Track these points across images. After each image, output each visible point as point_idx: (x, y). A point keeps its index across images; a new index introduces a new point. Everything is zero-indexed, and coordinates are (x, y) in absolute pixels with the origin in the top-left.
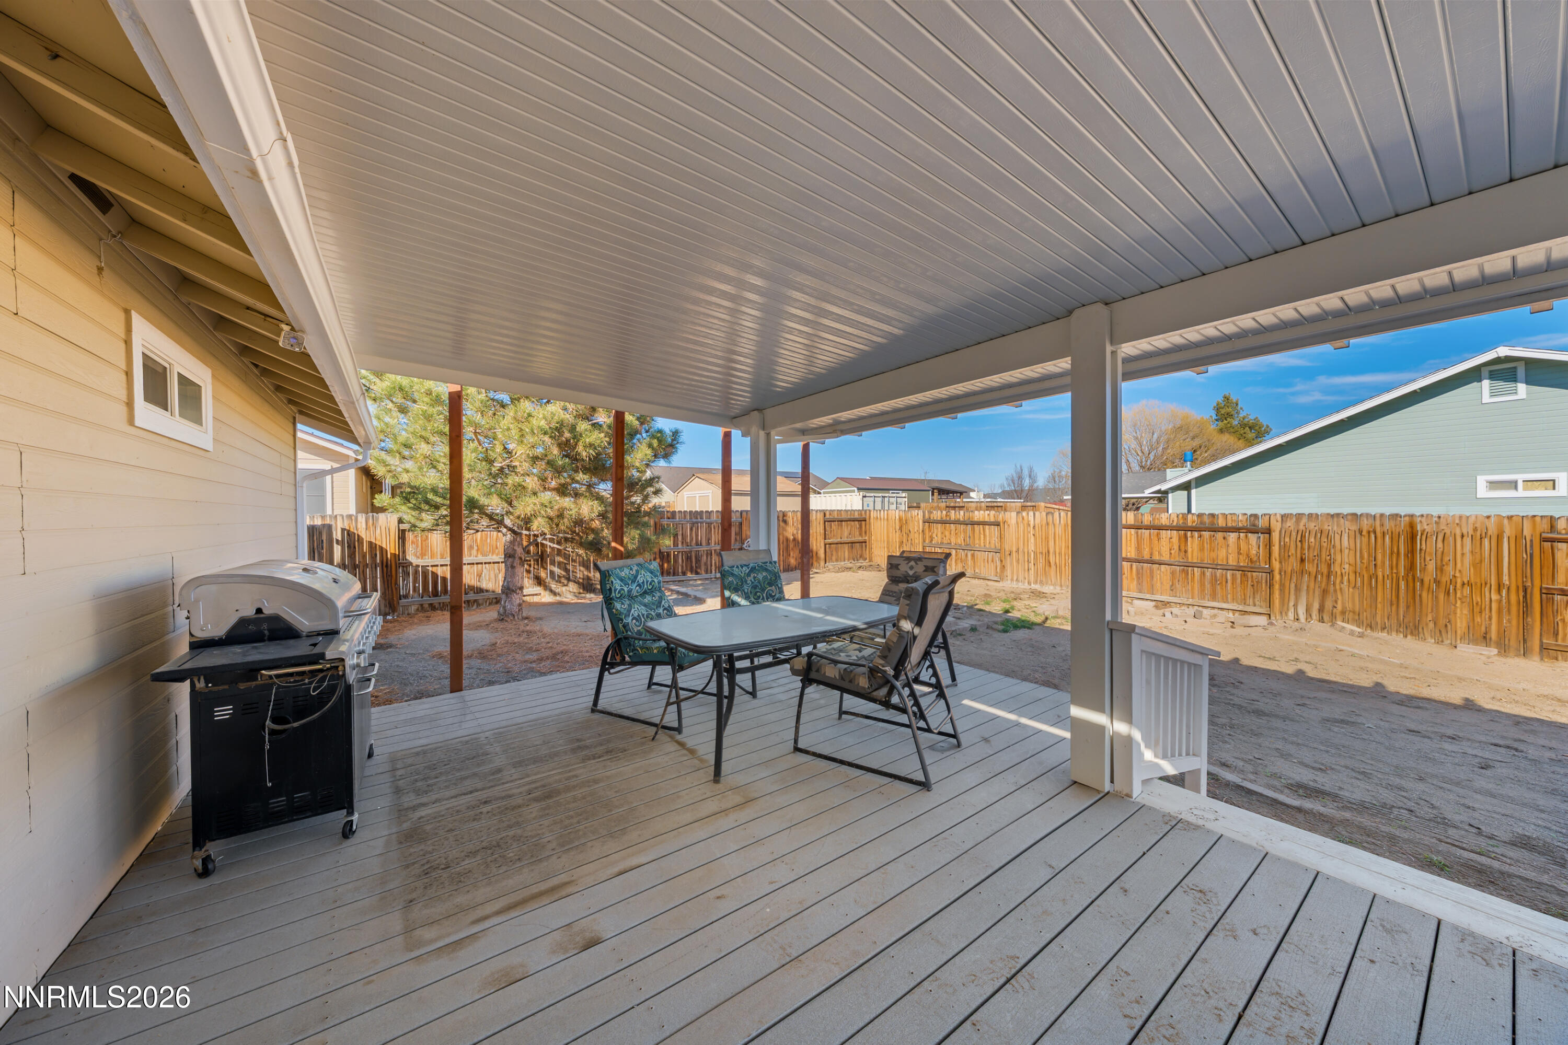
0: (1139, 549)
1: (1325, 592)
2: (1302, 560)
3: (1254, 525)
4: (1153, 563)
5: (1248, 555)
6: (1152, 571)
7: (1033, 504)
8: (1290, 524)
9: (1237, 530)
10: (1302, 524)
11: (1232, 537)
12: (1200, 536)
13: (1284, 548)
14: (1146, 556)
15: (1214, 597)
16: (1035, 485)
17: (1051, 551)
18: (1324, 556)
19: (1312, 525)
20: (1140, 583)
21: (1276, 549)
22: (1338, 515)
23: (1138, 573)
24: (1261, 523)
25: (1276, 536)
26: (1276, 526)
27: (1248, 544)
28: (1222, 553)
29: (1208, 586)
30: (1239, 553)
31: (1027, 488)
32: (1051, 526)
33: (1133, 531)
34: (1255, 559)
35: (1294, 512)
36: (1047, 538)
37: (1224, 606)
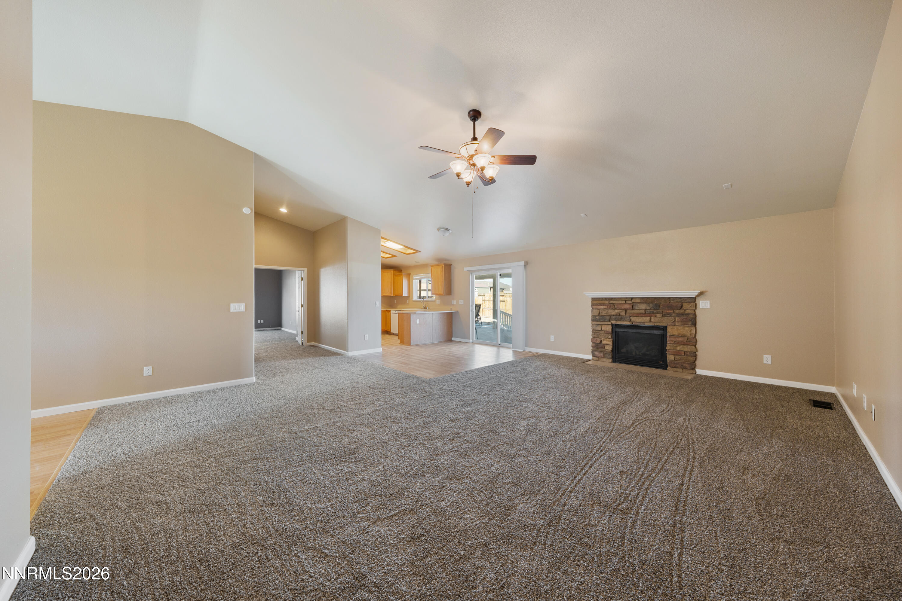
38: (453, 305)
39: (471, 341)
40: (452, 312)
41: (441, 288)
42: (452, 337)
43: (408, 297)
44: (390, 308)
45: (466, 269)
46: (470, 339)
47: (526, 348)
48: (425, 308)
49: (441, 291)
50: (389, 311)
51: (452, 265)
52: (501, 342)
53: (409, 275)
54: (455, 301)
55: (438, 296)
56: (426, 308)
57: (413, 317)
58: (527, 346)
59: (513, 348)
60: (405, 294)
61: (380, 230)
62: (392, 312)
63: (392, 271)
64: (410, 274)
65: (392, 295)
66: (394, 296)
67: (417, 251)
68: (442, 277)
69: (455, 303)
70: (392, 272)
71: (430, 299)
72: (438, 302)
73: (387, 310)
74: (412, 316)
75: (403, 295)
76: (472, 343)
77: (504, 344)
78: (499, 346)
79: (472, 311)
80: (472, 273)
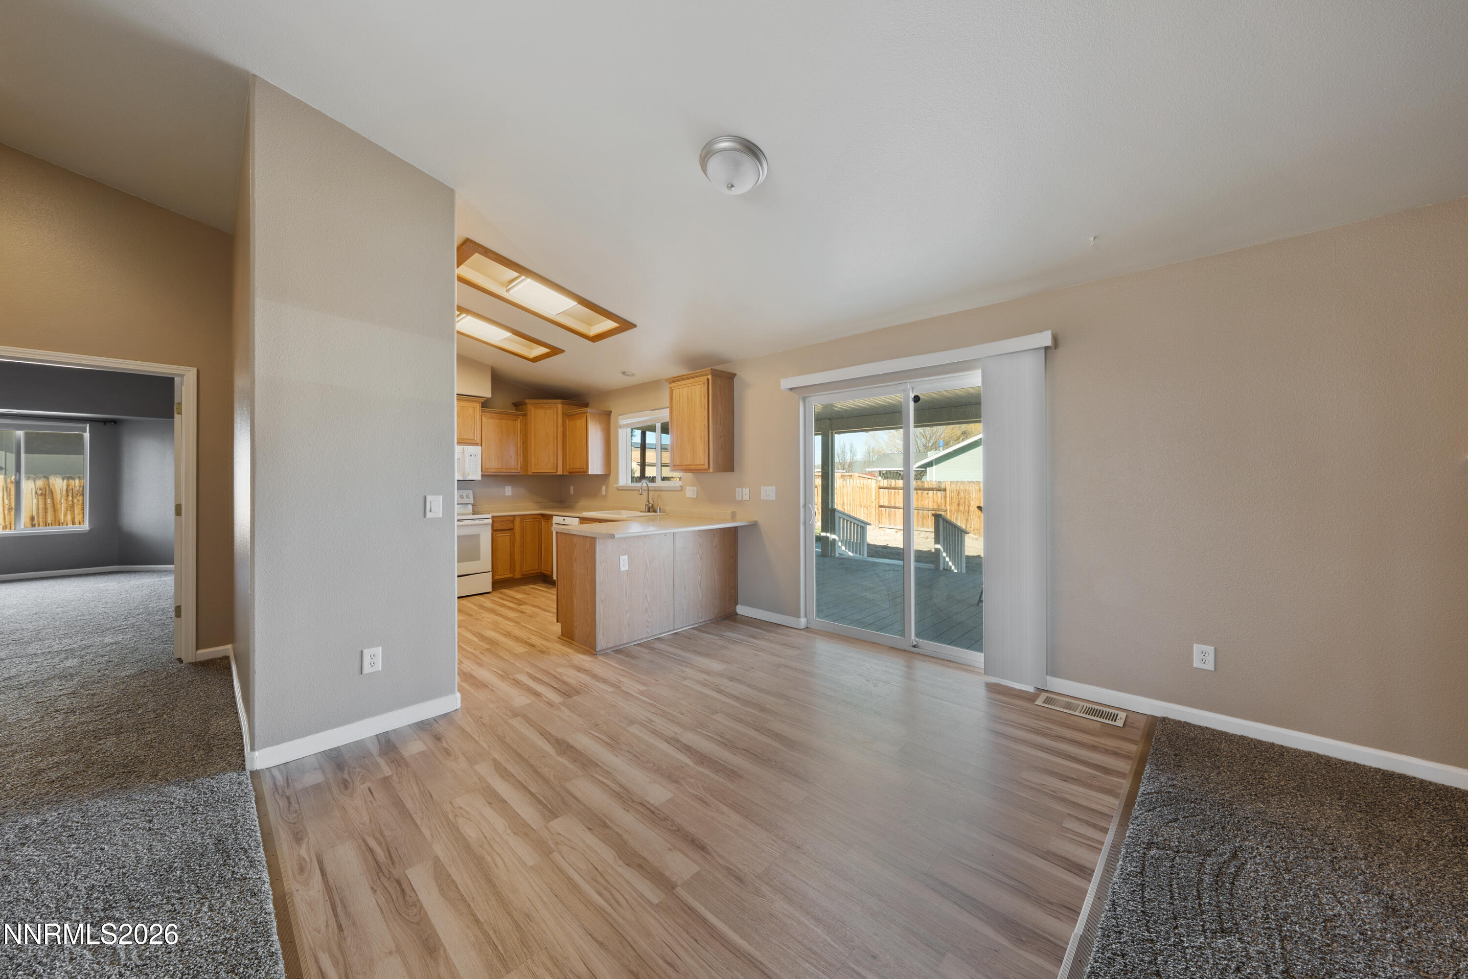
0: (889, 500)
1: (967, 520)
2: (959, 505)
3: (940, 487)
4: (896, 508)
5: (937, 503)
6: (895, 512)
7: (850, 474)
8: (953, 486)
9: (932, 489)
10: (958, 486)
11: (931, 492)
12: (917, 493)
13: (951, 498)
14: (893, 505)
15: (923, 525)
16: (855, 458)
17: (845, 503)
18: (966, 502)
19: (962, 487)
20: (890, 520)
21: (948, 499)
22: (972, 481)
23: (889, 514)
24: (943, 486)
25: (948, 492)
26: (948, 488)
27: (937, 497)
28: (926, 502)
29: (920, 519)
30: (934, 502)
31: (848, 461)
32: (845, 488)
33: (886, 490)
34: (940, 504)
35: (955, 480)
36: (843, 496)
37: (927, 530)
38: (741, 502)
39: (803, 622)
40: (736, 528)
41: (701, 447)
42: (736, 604)
43: (604, 478)
44: (552, 508)
45: (786, 383)
46: (798, 616)
47: (1048, 678)
48: (651, 509)
49: (701, 459)
50: (549, 518)
51: (735, 375)
52: (918, 635)
53: (606, 417)
54: (746, 491)
55: (689, 475)
56: (655, 511)
57: (602, 551)
58: (1052, 670)
59: (987, 672)
60: (595, 467)
61: (451, 192)
62: (556, 519)
63: (558, 406)
64: (611, 412)
65: (560, 472)
66: (566, 473)
67: (625, 325)
68: (706, 412)
69: (746, 497)
70: (560, 407)
71: (666, 484)
72: (691, 492)
73: (542, 515)
74: (599, 547)
75: (590, 473)
76: (807, 629)
77: (930, 646)
78: (911, 653)
79: (805, 523)
80: (804, 399)
